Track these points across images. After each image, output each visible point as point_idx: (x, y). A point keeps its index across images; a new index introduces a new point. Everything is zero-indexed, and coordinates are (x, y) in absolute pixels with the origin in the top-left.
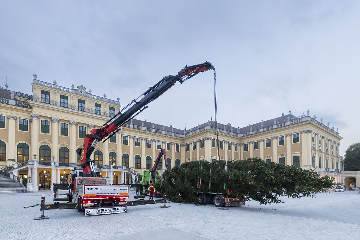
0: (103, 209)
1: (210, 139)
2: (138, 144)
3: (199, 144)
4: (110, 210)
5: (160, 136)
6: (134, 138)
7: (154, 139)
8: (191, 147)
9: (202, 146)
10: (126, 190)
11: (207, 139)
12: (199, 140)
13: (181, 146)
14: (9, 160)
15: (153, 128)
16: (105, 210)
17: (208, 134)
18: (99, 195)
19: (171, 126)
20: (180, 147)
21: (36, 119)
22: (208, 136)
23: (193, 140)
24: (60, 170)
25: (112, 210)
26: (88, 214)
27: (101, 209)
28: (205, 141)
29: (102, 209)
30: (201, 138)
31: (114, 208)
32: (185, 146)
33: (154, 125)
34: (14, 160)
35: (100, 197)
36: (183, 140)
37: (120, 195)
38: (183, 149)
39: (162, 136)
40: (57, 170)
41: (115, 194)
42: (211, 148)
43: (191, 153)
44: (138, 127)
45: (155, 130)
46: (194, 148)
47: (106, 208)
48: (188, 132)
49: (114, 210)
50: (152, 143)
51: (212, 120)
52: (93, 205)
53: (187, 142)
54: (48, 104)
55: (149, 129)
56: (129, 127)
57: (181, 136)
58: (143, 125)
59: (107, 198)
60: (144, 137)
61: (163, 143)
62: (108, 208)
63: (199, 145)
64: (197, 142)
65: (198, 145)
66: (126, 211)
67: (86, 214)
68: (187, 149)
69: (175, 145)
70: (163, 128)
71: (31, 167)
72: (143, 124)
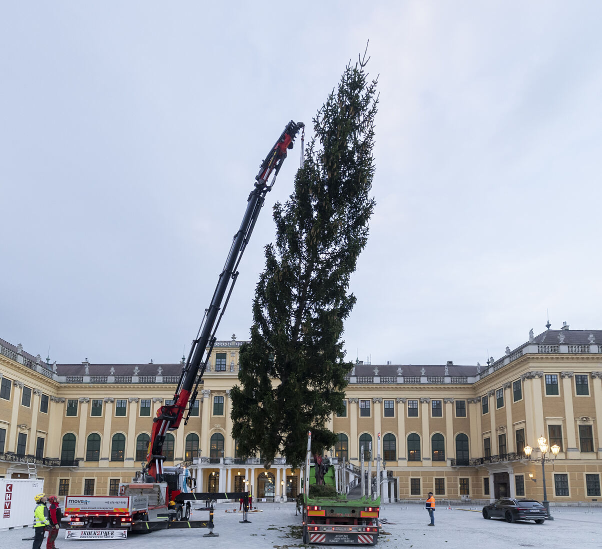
0: (91, 531)
1: (537, 377)
2: (365, 412)
3: (511, 391)
4: (100, 533)
5: (416, 389)
6: (357, 403)
7: (400, 397)
8: (492, 401)
9: (518, 395)
10: (125, 502)
11: (528, 378)
12: (510, 382)
13: (469, 402)
14: (177, 459)
15: (400, 374)
16: (93, 533)
17: (531, 365)
18: (85, 509)
19: (451, 363)
20: (468, 407)
21: (207, 396)
22: (531, 370)
23: (497, 385)
24: (233, 470)
25: (103, 534)
26: (69, 536)
27: (87, 531)
28: (525, 383)
29: (89, 531)
30: (513, 377)
31: (106, 531)
32: (479, 401)
33: (400, 369)
34: (181, 459)
35: (87, 513)
36: (474, 388)
37: (115, 511)
38: (474, 411)
39: (420, 388)
40: (227, 470)
41: (107, 510)
42: (543, 396)
43: (494, 418)
44: (366, 379)
45: (403, 378)
46: (500, 403)
47: (95, 531)
48: (485, 369)
49: (106, 534)
50: (397, 406)
51: (550, 328)
52: (83, 524)
53: (484, 391)
54: (224, 372)
55: (389, 379)
56: (372, 383)
57: (470, 380)
58: (376, 374)
59: (97, 515)
60: (379, 397)
61: (421, 402)
62: (97, 531)
63: (511, 395)
64: (505, 389)
65: (508, 395)
66: (124, 536)
67: (67, 538)
68: (485, 409)
69: (452, 403)
70: (423, 371)
71: (195, 468)
72: (376, 371)
